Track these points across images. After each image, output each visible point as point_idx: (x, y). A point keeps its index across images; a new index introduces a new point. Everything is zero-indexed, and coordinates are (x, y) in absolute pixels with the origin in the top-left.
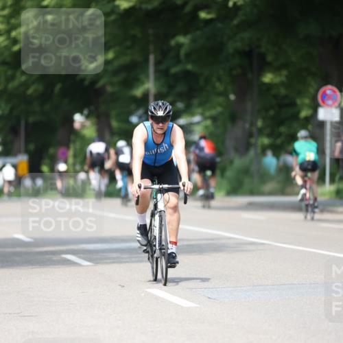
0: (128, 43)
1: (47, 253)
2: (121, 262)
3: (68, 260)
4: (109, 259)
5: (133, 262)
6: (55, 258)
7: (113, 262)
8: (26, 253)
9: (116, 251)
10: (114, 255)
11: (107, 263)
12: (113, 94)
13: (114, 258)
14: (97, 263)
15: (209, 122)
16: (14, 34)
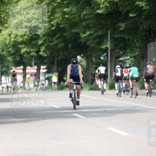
0: (99, 26)
1: (66, 113)
2: (97, 117)
3: (75, 116)
4: (92, 115)
5: (102, 117)
6: (70, 115)
7: (94, 117)
8: (58, 113)
9: (95, 112)
10: (94, 114)
11: (91, 117)
12: (93, 47)
13: (94, 115)
14: (87, 117)
15: (133, 59)
16: (52, 23)
